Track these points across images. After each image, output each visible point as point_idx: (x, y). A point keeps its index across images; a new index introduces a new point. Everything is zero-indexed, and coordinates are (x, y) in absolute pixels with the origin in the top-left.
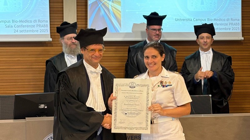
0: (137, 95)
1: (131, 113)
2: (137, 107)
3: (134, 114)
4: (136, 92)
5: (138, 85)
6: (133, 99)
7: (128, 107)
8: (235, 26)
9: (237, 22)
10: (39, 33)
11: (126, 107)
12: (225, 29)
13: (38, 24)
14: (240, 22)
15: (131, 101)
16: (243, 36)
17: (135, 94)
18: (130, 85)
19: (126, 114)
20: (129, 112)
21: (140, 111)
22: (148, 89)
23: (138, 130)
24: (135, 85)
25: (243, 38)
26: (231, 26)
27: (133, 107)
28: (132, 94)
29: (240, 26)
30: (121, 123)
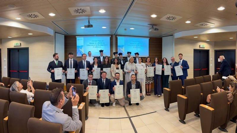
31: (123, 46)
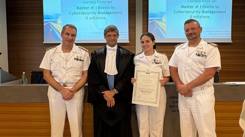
0: (151, 79)
1: (146, 91)
2: (151, 88)
3: (148, 92)
4: (150, 77)
5: (152, 72)
6: (148, 82)
7: (144, 87)
8: (228, 35)
9: (229, 33)
10: (123, 39)
11: (143, 87)
12: (222, 36)
13: (123, 34)
14: (231, 33)
15: (146, 83)
16: (232, 40)
17: (149, 78)
18: (147, 71)
19: (142, 91)
20: (145, 90)
21: (152, 90)
22: (159, 75)
23: (150, 104)
24: (149, 72)
25: (232, 42)
26: (225, 35)
27: (147, 87)
28: (148, 78)
29: (230, 35)
30: (138, 97)
31: (162, 14)
